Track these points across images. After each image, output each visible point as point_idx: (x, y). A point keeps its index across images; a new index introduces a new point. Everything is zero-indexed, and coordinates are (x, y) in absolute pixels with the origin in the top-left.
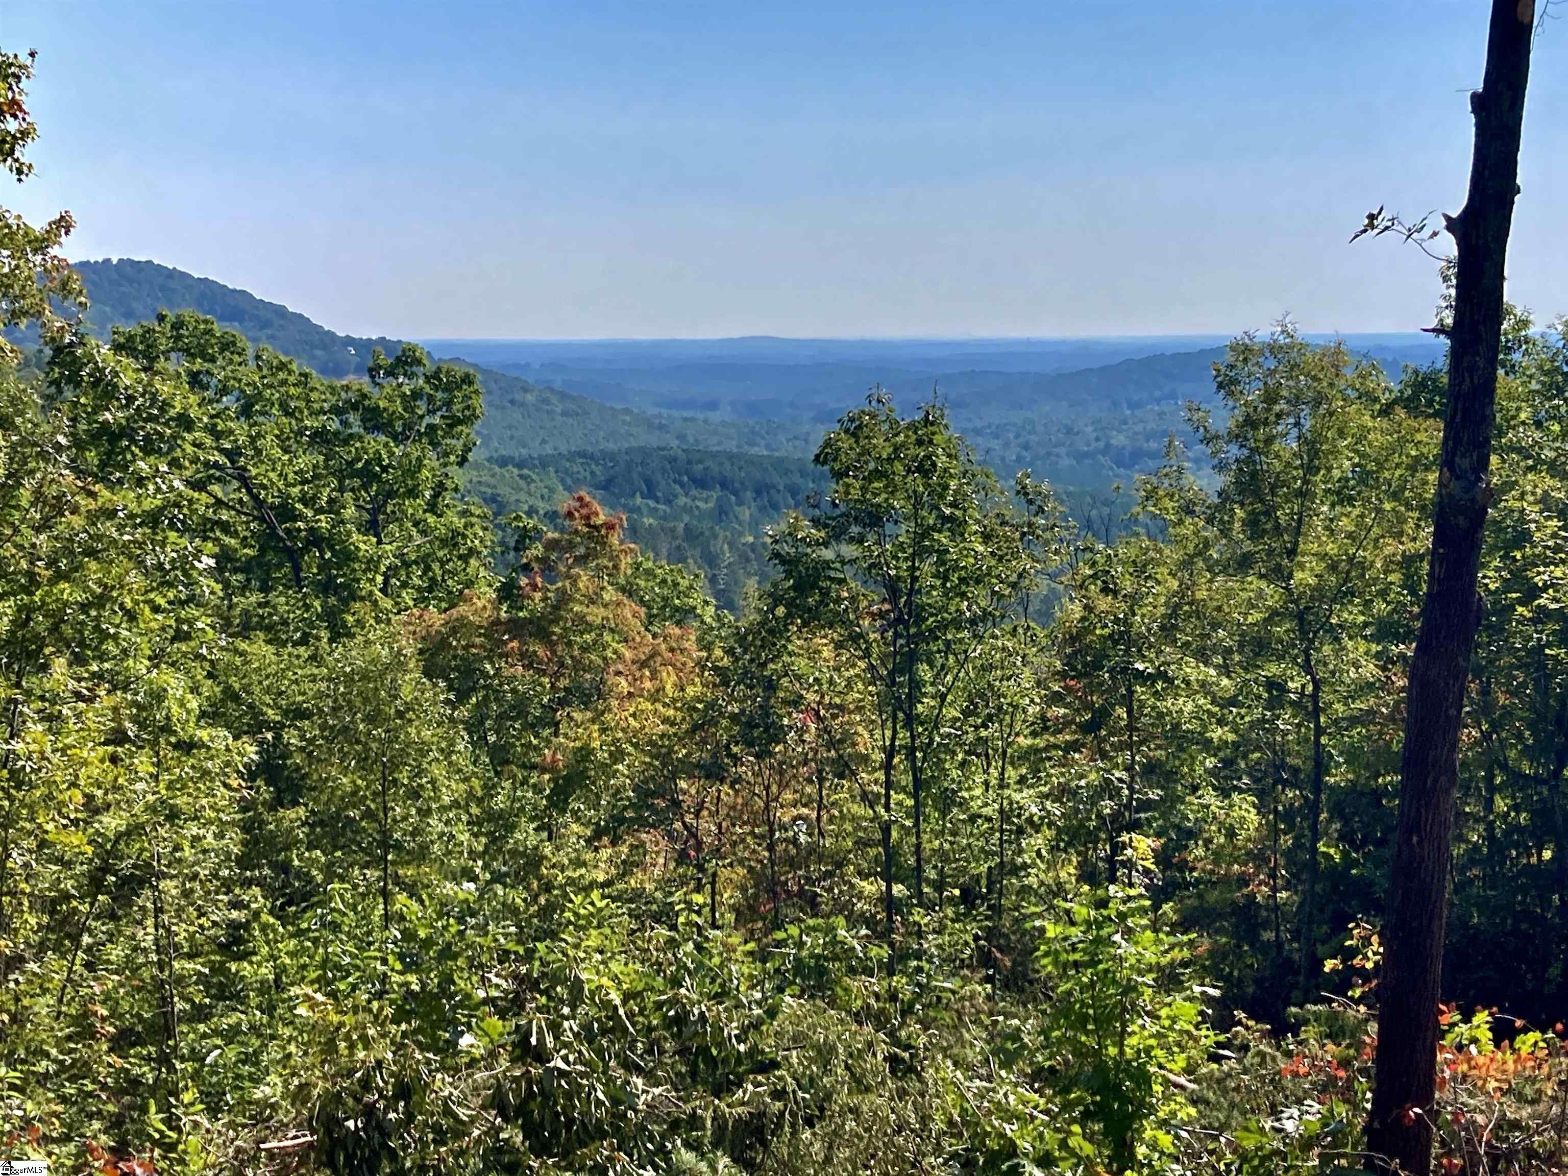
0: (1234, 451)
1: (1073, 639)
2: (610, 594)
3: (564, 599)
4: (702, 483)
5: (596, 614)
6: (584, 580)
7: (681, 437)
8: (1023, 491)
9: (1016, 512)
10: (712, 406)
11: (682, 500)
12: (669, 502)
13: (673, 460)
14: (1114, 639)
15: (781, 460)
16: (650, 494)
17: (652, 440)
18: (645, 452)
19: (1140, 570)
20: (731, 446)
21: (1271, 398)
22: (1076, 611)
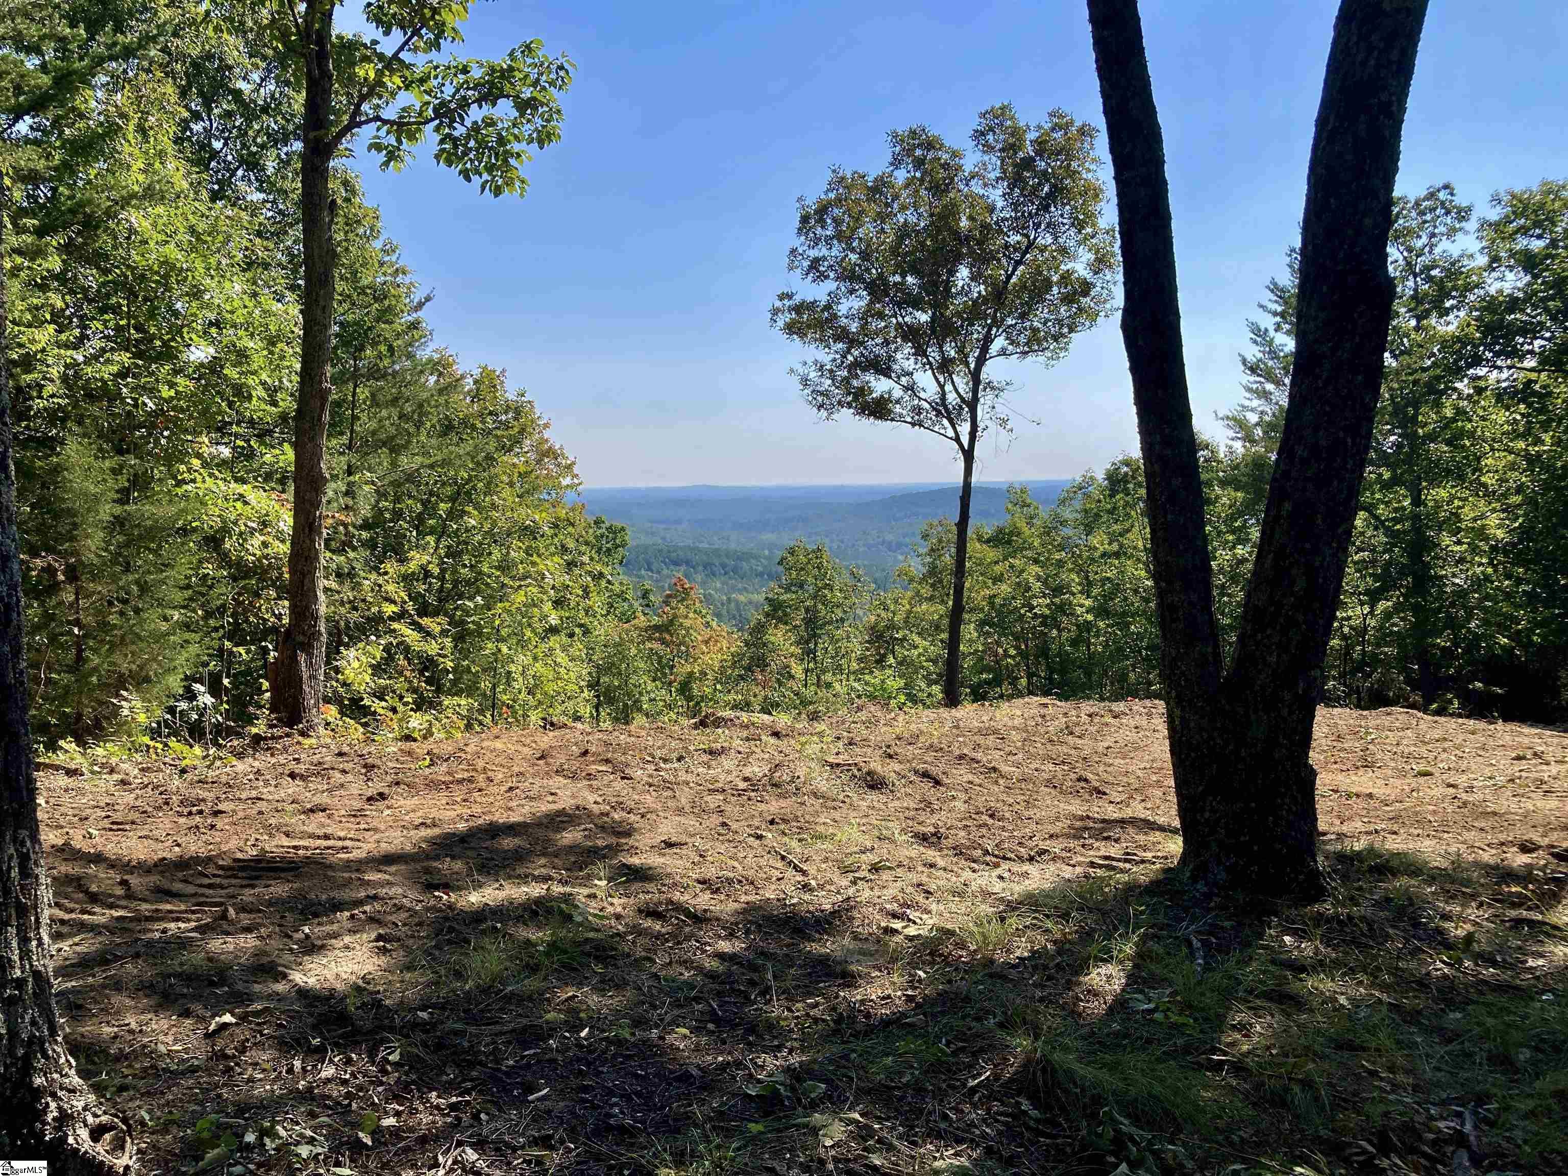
1: (872, 628)
4: (676, 563)
7: (664, 538)
8: (852, 573)
9: (850, 581)
10: (678, 522)
11: (665, 572)
12: (659, 572)
13: (660, 551)
14: (887, 627)
15: (717, 550)
16: (649, 569)
17: (649, 541)
18: (646, 547)
19: (896, 602)
20: (690, 542)
22: (873, 618)
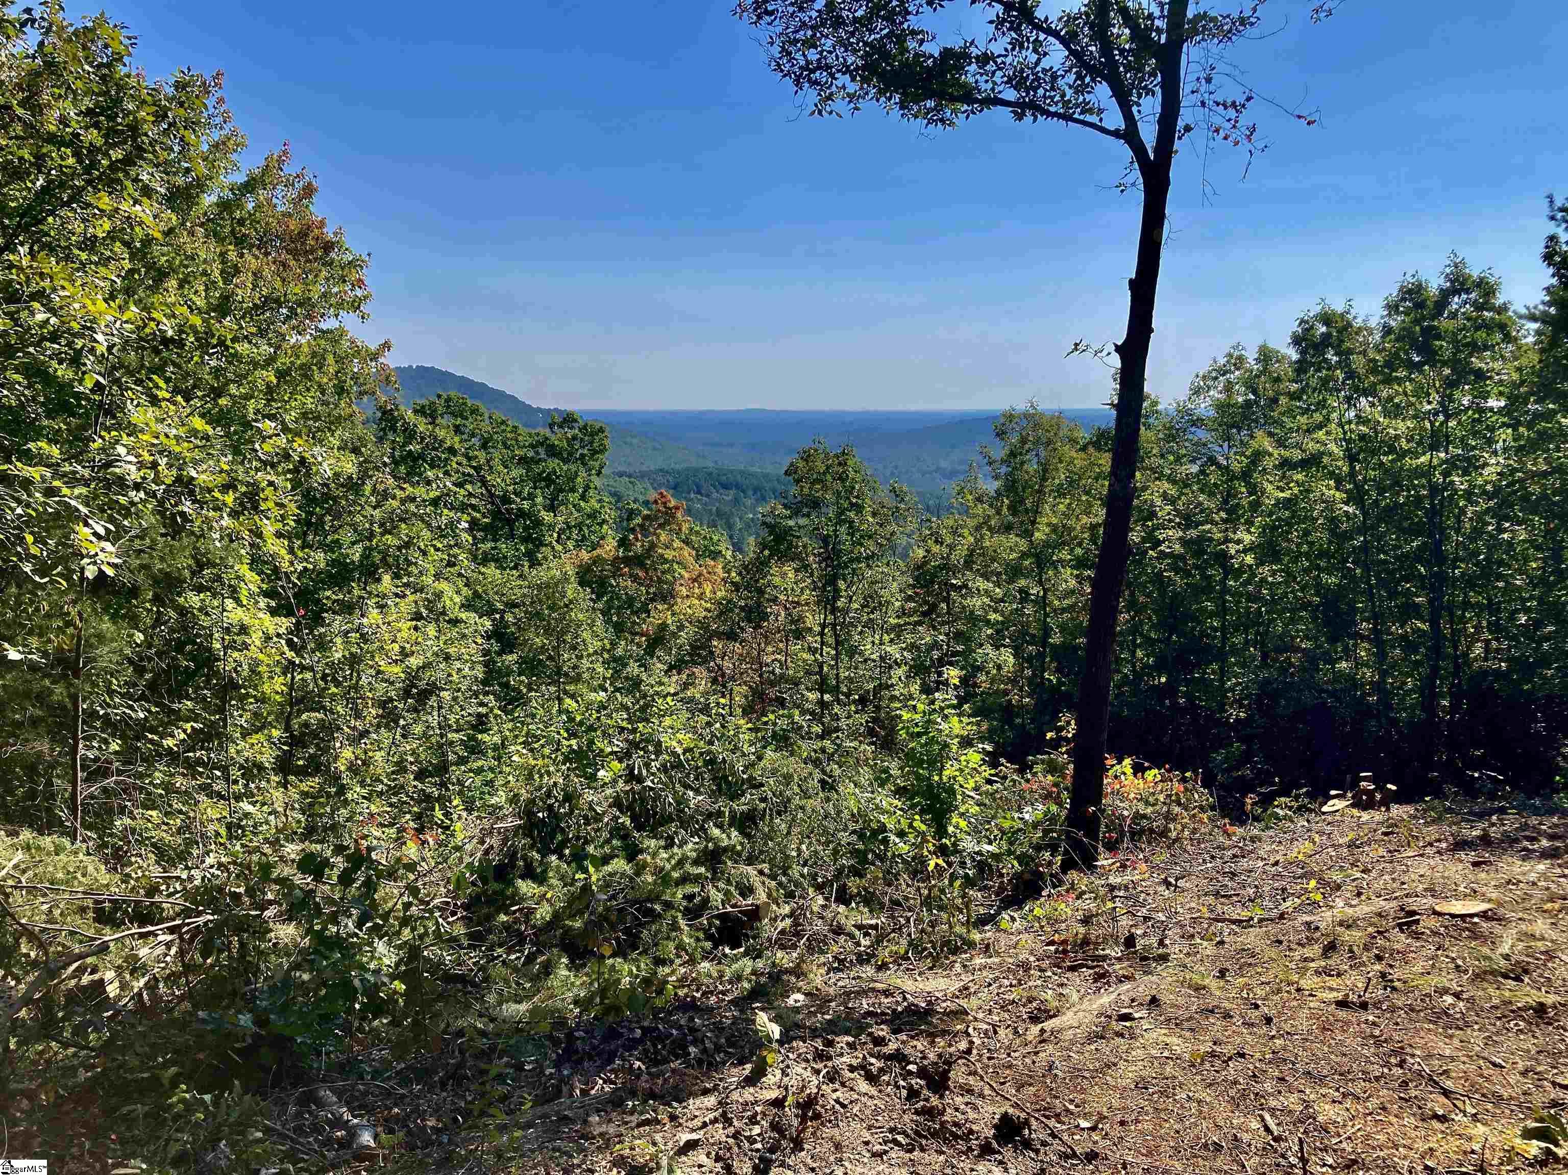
0: (1004, 470)
1: (918, 567)
2: (677, 544)
3: (653, 546)
4: (726, 487)
5: (669, 554)
6: (664, 537)
8: (893, 490)
9: (890, 501)
11: (715, 495)
12: (708, 496)
13: (710, 474)
14: (941, 568)
16: (699, 492)
17: (701, 463)
18: (697, 470)
19: (954, 532)
20: (741, 467)
21: (1024, 441)
22: (921, 553)
